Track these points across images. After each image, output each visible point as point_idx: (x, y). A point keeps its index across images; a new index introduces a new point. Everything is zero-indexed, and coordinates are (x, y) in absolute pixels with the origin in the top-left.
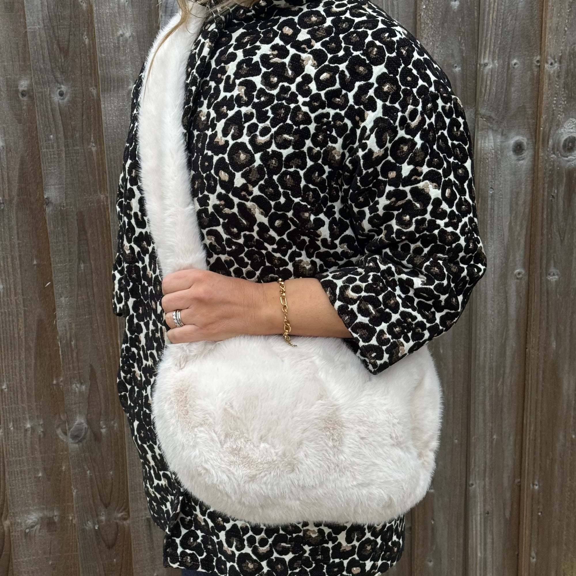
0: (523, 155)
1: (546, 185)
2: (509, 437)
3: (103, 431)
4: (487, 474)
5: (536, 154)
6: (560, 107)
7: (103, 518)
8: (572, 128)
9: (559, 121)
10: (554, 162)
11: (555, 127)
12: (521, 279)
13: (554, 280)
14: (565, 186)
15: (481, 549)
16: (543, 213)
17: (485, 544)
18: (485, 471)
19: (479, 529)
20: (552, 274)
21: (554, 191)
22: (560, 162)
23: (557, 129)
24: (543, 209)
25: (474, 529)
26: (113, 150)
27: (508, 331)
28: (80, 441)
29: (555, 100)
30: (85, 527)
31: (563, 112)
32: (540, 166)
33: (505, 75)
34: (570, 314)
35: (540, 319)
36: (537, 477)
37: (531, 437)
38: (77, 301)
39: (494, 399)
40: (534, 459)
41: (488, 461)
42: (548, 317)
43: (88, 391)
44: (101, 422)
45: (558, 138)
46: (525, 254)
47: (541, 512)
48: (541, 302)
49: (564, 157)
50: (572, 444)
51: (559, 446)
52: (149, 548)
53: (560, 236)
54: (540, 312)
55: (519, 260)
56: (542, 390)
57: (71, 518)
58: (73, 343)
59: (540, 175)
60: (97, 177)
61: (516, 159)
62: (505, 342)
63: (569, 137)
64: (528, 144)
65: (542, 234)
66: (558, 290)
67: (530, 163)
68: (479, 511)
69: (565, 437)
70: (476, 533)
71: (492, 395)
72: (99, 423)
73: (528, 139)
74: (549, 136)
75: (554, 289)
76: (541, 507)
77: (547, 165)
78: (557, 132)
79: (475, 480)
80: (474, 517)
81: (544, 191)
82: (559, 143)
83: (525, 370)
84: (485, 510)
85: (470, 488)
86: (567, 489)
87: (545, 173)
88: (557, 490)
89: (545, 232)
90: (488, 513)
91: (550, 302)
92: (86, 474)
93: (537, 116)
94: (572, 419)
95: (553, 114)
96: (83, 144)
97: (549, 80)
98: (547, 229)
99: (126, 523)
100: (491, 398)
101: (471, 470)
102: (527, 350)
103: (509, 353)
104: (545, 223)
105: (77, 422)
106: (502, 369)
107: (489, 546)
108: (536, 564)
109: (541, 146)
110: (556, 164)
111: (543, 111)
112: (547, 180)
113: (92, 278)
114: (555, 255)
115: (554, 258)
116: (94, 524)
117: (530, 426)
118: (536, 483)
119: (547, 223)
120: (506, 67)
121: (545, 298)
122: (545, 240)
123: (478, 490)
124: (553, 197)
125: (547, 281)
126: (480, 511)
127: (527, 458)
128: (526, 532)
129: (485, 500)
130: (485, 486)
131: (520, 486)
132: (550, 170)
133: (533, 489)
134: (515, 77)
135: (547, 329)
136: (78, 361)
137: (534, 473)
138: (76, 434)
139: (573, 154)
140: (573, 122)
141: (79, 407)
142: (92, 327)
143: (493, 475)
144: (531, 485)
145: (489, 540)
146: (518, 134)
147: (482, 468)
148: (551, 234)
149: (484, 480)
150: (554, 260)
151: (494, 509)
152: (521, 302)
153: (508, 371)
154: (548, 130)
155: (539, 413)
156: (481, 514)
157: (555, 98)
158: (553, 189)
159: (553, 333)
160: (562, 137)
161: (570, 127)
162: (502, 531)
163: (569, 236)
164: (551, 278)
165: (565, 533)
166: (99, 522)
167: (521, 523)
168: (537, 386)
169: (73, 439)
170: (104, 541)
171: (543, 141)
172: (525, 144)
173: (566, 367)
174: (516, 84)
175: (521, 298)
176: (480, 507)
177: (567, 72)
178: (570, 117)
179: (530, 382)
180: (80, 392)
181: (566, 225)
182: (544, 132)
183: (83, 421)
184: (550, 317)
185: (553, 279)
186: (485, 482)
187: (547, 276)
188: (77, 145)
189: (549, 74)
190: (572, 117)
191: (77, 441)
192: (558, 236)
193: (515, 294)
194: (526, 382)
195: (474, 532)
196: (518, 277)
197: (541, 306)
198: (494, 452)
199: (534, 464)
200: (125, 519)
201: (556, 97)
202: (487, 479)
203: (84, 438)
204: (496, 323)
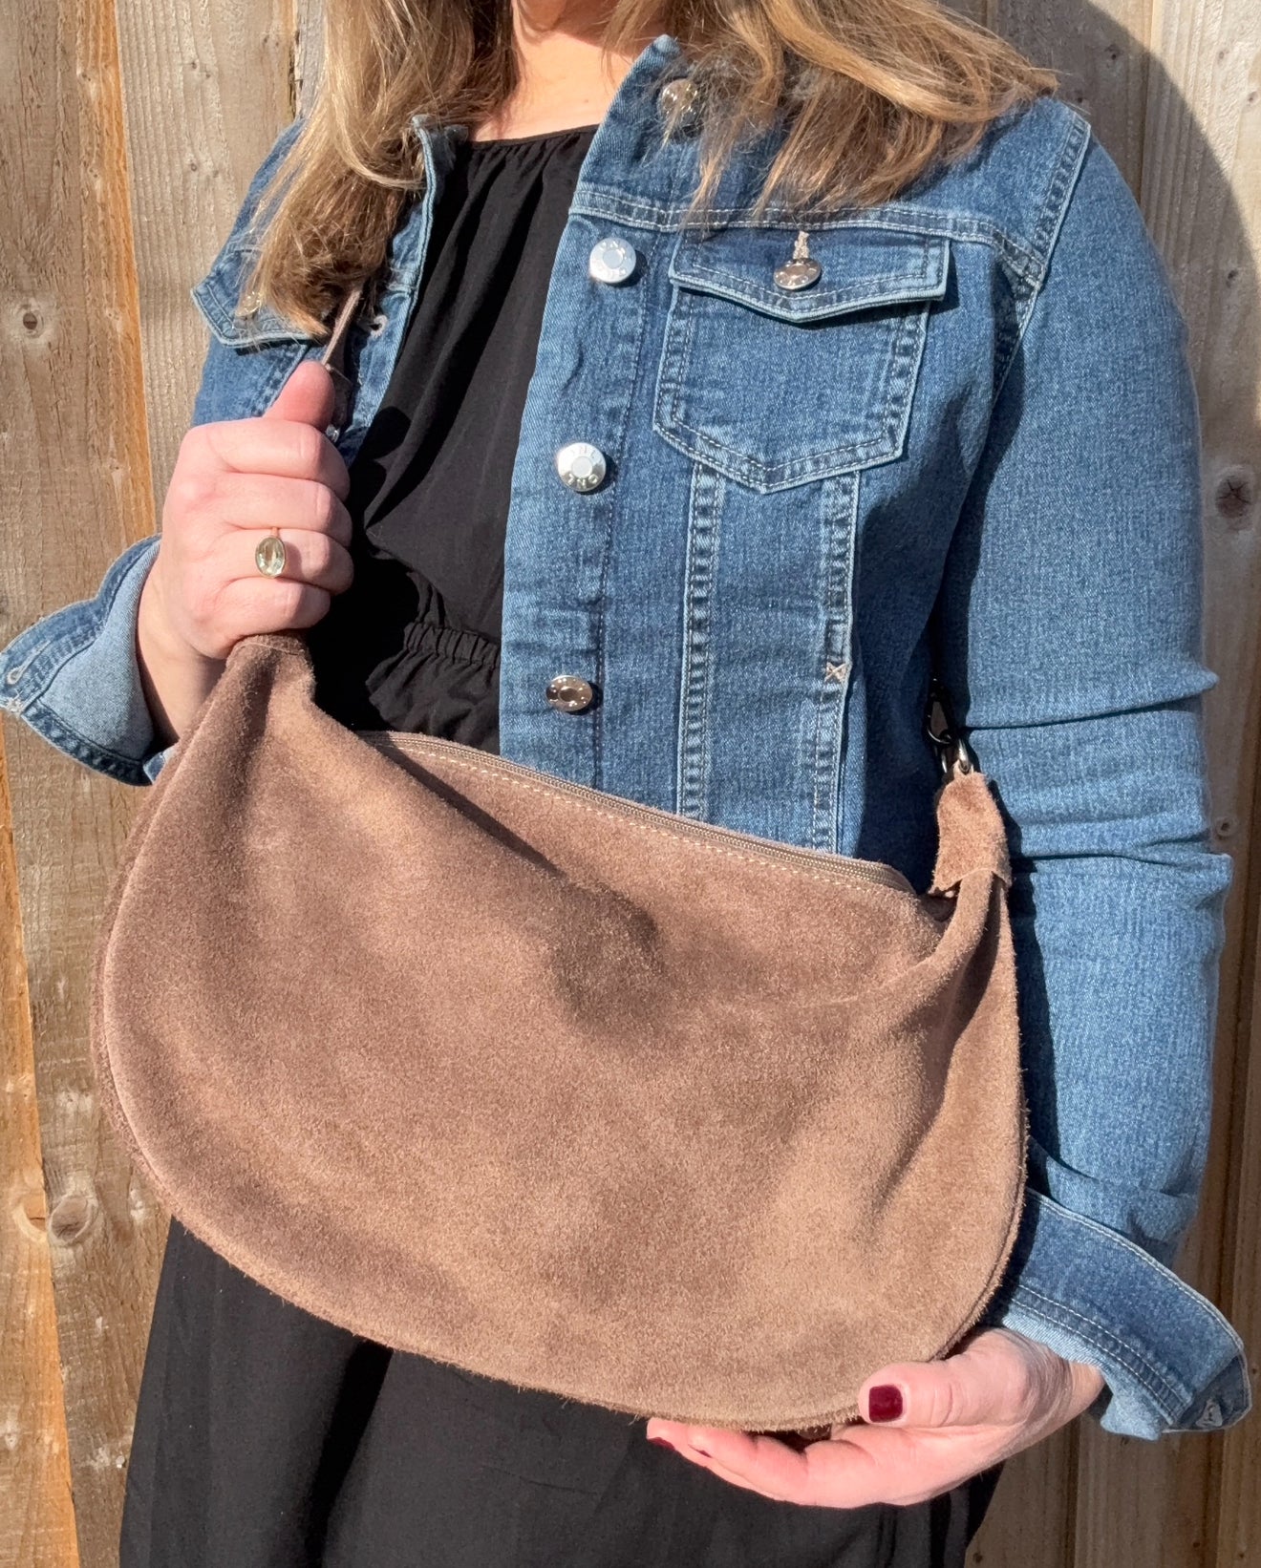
58: (61, 985)
188: (71, 461)
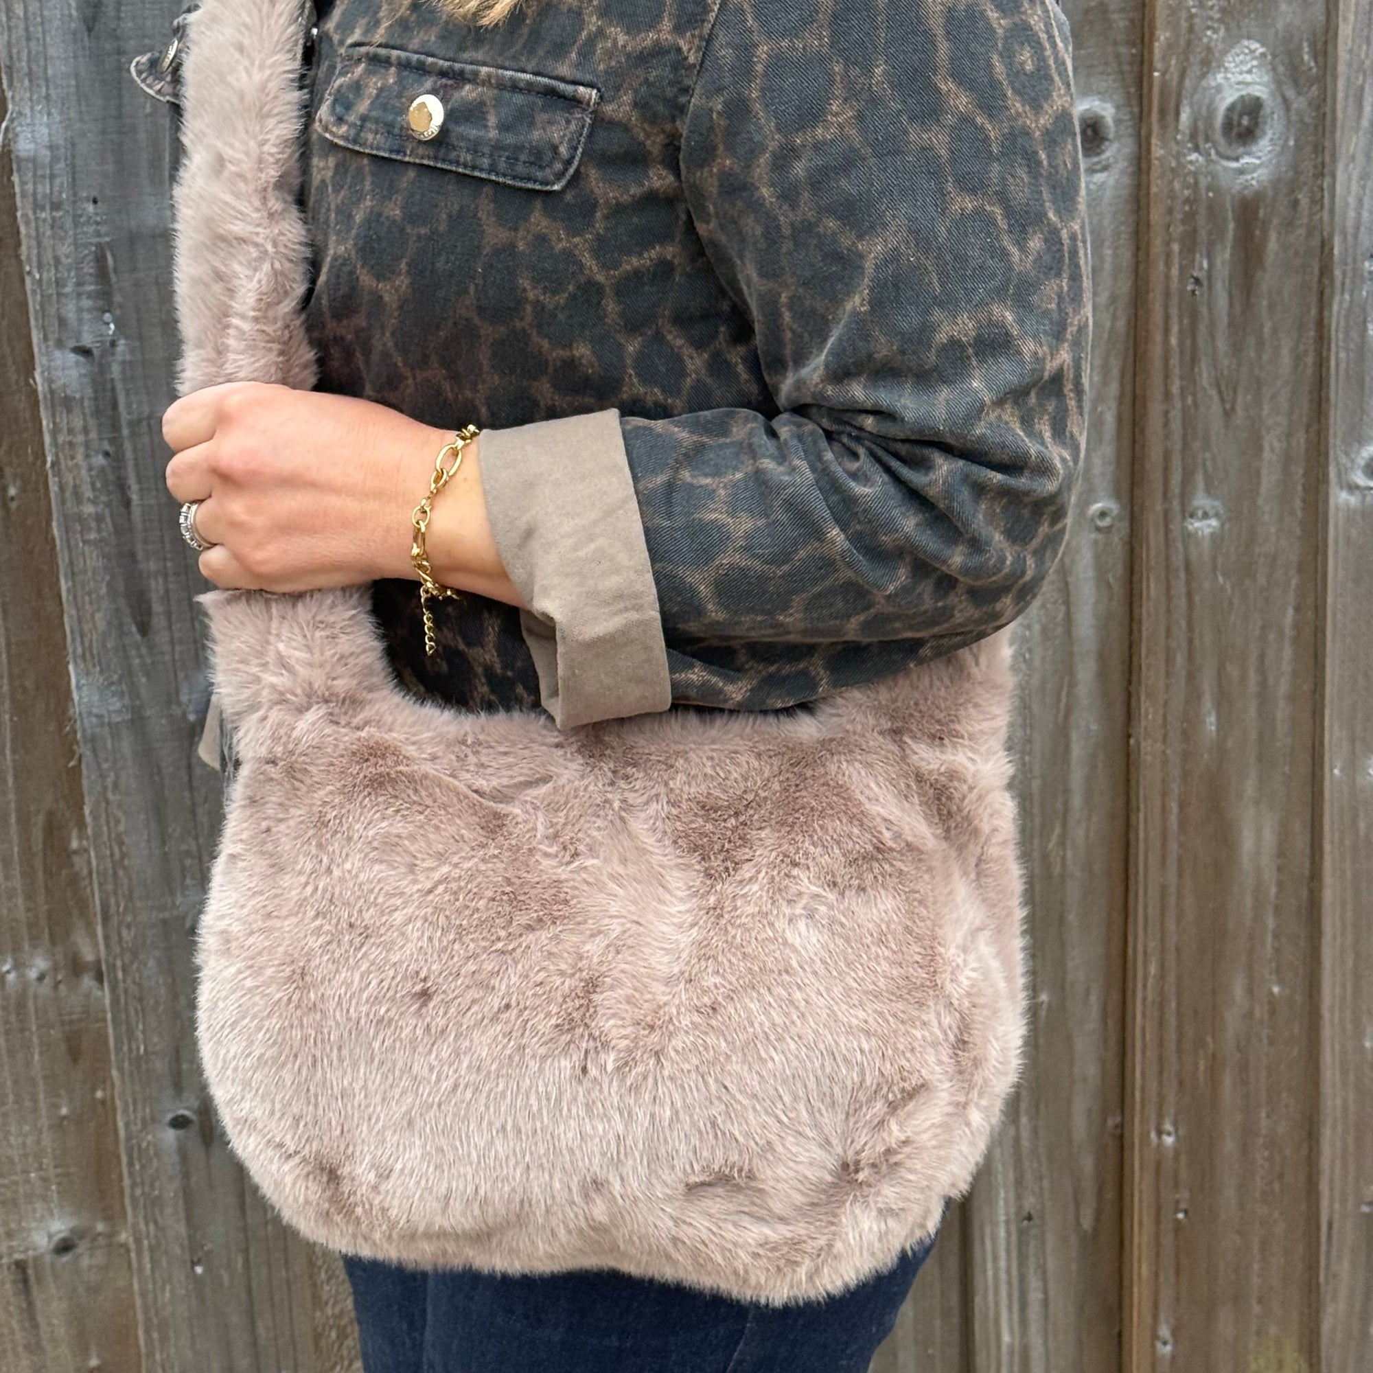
0: (1104, 157)
1: (1176, 247)
2: (1087, 995)
4: (1025, 1107)
5: (1144, 154)
6: (1212, 8)
8: (1249, 72)
9: (1209, 49)
10: (1195, 175)
11: (1197, 70)
12: (1109, 529)
13: (1207, 531)
14: (1233, 247)
15: (1010, 1320)
16: (1167, 332)
17: (1023, 1307)
19: (1003, 1264)
20: (1200, 513)
21: (1201, 263)
22: (1214, 176)
23: (1203, 76)
24: (1167, 317)
25: (990, 1266)
27: (1072, 685)
31: (1220, 21)
32: (1154, 189)
34: (1257, 633)
35: (1168, 648)
36: (1170, 1110)
37: (1150, 997)
39: (1037, 887)
40: (1161, 1059)
42: (1190, 642)
45: (1207, 101)
46: (1118, 458)
47: (1186, 1212)
48: (1169, 598)
49: (1228, 158)
50: (1273, 1012)
51: (1232, 1019)
53: (1222, 400)
54: (1168, 629)
55: (1103, 474)
56: (1180, 859)
59: (1156, 216)
62: (1066, 717)
63: (1242, 97)
64: (1118, 121)
65: (1167, 395)
66: (1220, 560)
67: (1126, 180)
68: (1002, 1211)
69: (1250, 991)
70: (996, 1277)
71: (1033, 876)
73: (1118, 108)
74: (1179, 95)
75: (1206, 557)
76: (1185, 1194)
77: (1177, 186)
78: (1204, 83)
80: (988, 1231)
81: (1168, 264)
82: (1210, 117)
83: (1128, 803)
84: (1020, 1209)
86: (1261, 1141)
87: (1170, 211)
88: (1229, 1145)
89: (1175, 389)
90: (1029, 1218)
91: (1197, 599)
93: (1142, 33)
94: (1269, 939)
95: (1191, 29)
98: (1181, 378)
102: (1132, 741)
103: (1077, 750)
104: (1174, 361)
106: (1060, 799)
107: (1034, 1312)
108: (1174, 1357)
109: (1155, 128)
110: (1204, 182)
111: (1160, 22)
112: (1178, 229)
114: (1208, 455)
115: (1204, 465)
117: (1145, 964)
118: (1168, 1126)
119: (1181, 360)
121: (1179, 587)
122: (1176, 414)
123: (999, 1154)
124: (1197, 281)
125: (1188, 536)
126: (1007, 1214)
127: (1139, 1057)
128: (1141, 1269)
129: (1019, 1182)
130: (1017, 1140)
131: (1122, 1136)
132: (1187, 201)
133: (1160, 1145)
135: (1190, 677)
137: (1161, 1098)
139: (1254, 148)
140: (1252, 52)
143: (1042, 1106)
144: (1153, 1135)
145: (1035, 1296)
146: (1088, 92)
148: (1194, 395)
149: (1017, 1123)
150: (1206, 472)
151: (1048, 1204)
152: (1111, 600)
153: (1077, 802)
154: (1176, 76)
155: (1171, 926)
156: (1007, 1222)
158: (1198, 256)
159: (1207, 684)
160: (1218, 97)
161: (1245, 68)
162: (1074, 1267)
163: (1249, 397)
164: (1197, 524)
165: (1256, 1267)
167: (1127, 1243)
168: (1164, 847)
171: (1163, 112)
172: (1109, 121)
173: (1250, 788)
175: (1109, 586)
176: (1006, 1200)
178: (1241, 37)
179: (1141, 835)
181: (1239, 365)
182: (1164, 85)
184: (1197, 642)
185: (1205, 527)
186: (1018, 1129)
187: (1184, 518)
190: (1249, 38)
192: (1216, 398)
193: (1090, 573)
194: (1132, 836)
195: (990, 1274)
196: (1099, 524)
197: (1169, 611)
198: (1043, 1042)
199: (1161, 1073)
202: (1024, 1120)
204: (1037, 663)
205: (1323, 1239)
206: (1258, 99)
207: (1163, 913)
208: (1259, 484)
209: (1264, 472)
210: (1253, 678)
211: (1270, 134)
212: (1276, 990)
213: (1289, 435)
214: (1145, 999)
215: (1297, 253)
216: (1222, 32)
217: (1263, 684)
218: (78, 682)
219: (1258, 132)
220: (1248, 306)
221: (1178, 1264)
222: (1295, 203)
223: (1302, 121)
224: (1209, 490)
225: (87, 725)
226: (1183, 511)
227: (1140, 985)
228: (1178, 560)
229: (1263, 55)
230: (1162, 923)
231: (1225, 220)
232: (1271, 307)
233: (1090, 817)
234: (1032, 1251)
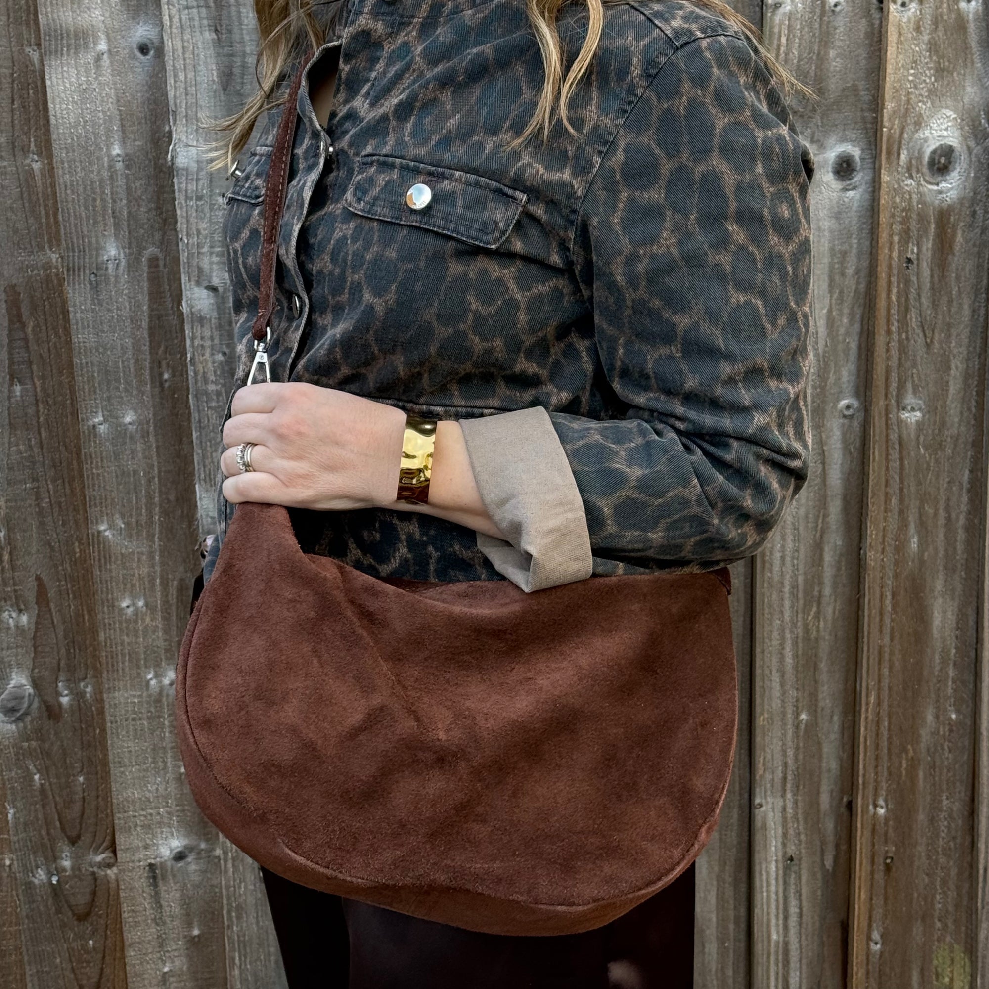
0: (853, 181)
1: (896, 239)
2: (832, 717)
3: (65, 700)
4: (789, 786)
5: (877, 179)
6: (923, 88)
7: (67, 864)
8: (946, 129)
9: (920, 115)
10: (910, 193)
11: (911, 127)
12: (851, 417)
13: (914, 420)
14: (933, 240)
15: (777, 925)
16: (889, 291)
17: (786, 918)
18: (785, 779)
19: (773, 888)
20: (909, 408)
21: (913, 250)
22: (921, 194)
23: (916, 131)
24: (889, 283)
25: (765, 889)
26: (70, 167)
27: (825, 516)
28: (19, 719)
29: (912, 75)
30: (33, 879)
31: (928, 97)
32: (882, 201)
33: (817, 26)
34: (945, 486)
35: (887, 494)
36: (883, 792)
37: (870, 717)
38: (9, 455)
39: (800, 645)
40: (877, 758)
41: (790, 762)
43: (33, 626)
44: (60, 684)
45: (918, 147)
46: (859, 371)
47: (892, 859)
48: (888, 461)
49: (932, 184)
50: (951, 731)
51: (925, 735)
52: (154, 920)
53: (925, 337)
54: (887, 481)
55: (848, 381)
56: (892, 628)
57: (8, 862)
59: (883, 218)
60: (44, 220)
61: (841, 187)
62: (821, 537)
63: (941, 145)
64: (862, 159)
65: (889, 332)
66: (922, 439)
67: (867, 196)
68: (773, 854)
69: (937, 717)
70: (768, 896)
71: (797, 638)
72: (57, 686)
73: (863, 150)
74: (900, 143)
75: (913, 436)
76: (892, 847)
77: (897, 200)
78: (916, 136)
79: (766, 798)
80: (764, 867)
81: (891, 249)
82: (920, 158)
83: (858, 591)
84: (785, 853)
85: (757, 811)
86: (943, 814)
87: (893, 216)
88: (921, 817)
89: (894, 328)
90: (791, 859)
91: (906, 462)
92: (32, 780)
93: (876, 104)
94: (950, 683)
95: (908, 100)
96: (14, 156)
97: (900, 34)
98: (898, 322)
99: (111, 873)
100: (795, 643)
101: (757, 778)
102: (862, 552)
103: (828, 557)
104: (893, 311)
105: (13, 683)
106: (817, 589)
107: (793, 920)
108: (882, 954)
109: (884, 163)
110: (915, 198)
111: (888, 97)
112: (897, 228)
113: (38, 411)
114: (915, 371)
115: (912, 376)
116: (50, 874)
117: (867, 696)
118: (881, 802)
119: (898, 311)
120: (818, 11)
122: (894, 344)
123: (771, 815)
124: (910, 260)
125: (900, 422)
126: (777, 856)
127: (862, 756)
128: (861, 896)
129: (785, 835)
130: (784, 809)
131: (851, 808)
132: (904, 210)
133: (875, 814)
134: (836, 29)
135: (901, 512)
136: (13, 568)
137: (877, 783)
138: (10, 705)
139: (948, 178)
140: (948, 117)
141: (17, 655)
142: (38, 505)
143: (801, 787)
144: (871, 807)
145: (793, 910)
146: (843, 140)
147: (779, 774)
148: (907, 332)
149: (783, 796)
150: (913, 382)
151: (803, 851)
152: (851, 462)
153: (827, 591)
154: (898, 131)
155: (886, 671)
156: (777, 861)
157: (912, 71)
158: (911, 245)
159: (912, 519)
160: (926, 145)
161: (943, 127)
162: (819, 893)
163: (943, 335)
164: (907, 415)
165: (938, 897)
166: (60, 871)
167: (852, 876)
168: (881, 620)
169: (5, 715)
170: (70, 907)
171: (889, 153)
172: (857, 158)
173: (939, 585)
174: (838, 43)
175: (850, 453)
176: (776, 847)
177: (936, 22)
178: (941, 107)
179: (867, 613)
180: (17, 627)
181: (936, 314)
182: (890, 137)
183: (24, 682)
184: (905, 490)
185: (912, 417)
186: (784, 801)
187: (898, 410)
189: (900, 24)
190: (946, 108)
191: (13, 719)
192: (921, 335)
193: (839, 445)
194: (860, 613)
195: (765, 894)
196: (846, 413)
197: (887, 469)
198: (801, 745)
199: (876, 767)
200: (110, 866)
201: (912, 68)
202: (789, 795)
203: (26, 713)
205: (981, 879)
206: (951, 146)
207: (880, 663)
208: (947, 390)
209: (951, 383)
210: (942, 513)
211: (958, 170)
212: (954, 716)
213: (968, 360)
214: (867, 718)
215: (974, 245)
216: (929, 104)
217: (949, 519)
218: (201, 495)
219: (951, 167)
220: (943, 277)
221: (886, 892)
222: (974, 212)
223: (979, 161)
224: (915, 392)
225: (205, 522)
226: (898, 406)
227: (863, 709)
228: (894, 437)
229: (955, 119)
230: (879, 669)
231: (929, 222)
232: (958, 278)
233: (835, 601)
234: (792, 881)
